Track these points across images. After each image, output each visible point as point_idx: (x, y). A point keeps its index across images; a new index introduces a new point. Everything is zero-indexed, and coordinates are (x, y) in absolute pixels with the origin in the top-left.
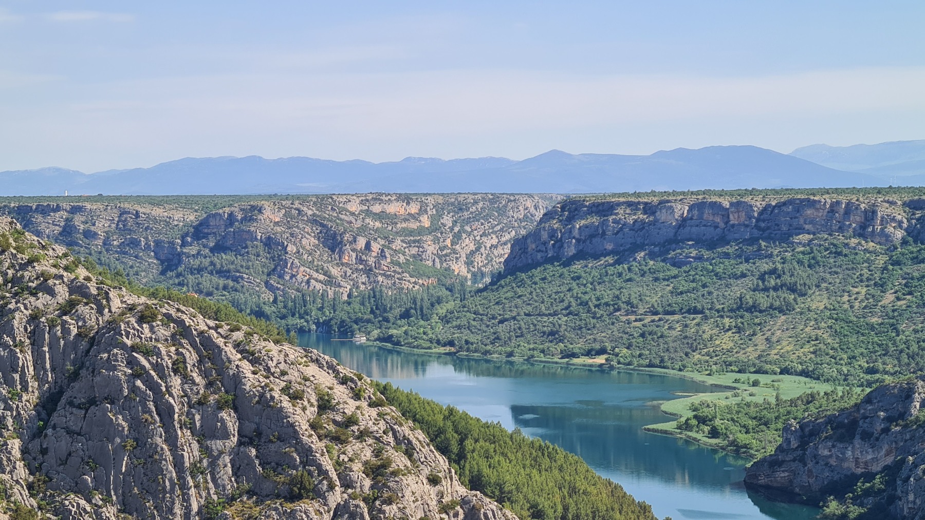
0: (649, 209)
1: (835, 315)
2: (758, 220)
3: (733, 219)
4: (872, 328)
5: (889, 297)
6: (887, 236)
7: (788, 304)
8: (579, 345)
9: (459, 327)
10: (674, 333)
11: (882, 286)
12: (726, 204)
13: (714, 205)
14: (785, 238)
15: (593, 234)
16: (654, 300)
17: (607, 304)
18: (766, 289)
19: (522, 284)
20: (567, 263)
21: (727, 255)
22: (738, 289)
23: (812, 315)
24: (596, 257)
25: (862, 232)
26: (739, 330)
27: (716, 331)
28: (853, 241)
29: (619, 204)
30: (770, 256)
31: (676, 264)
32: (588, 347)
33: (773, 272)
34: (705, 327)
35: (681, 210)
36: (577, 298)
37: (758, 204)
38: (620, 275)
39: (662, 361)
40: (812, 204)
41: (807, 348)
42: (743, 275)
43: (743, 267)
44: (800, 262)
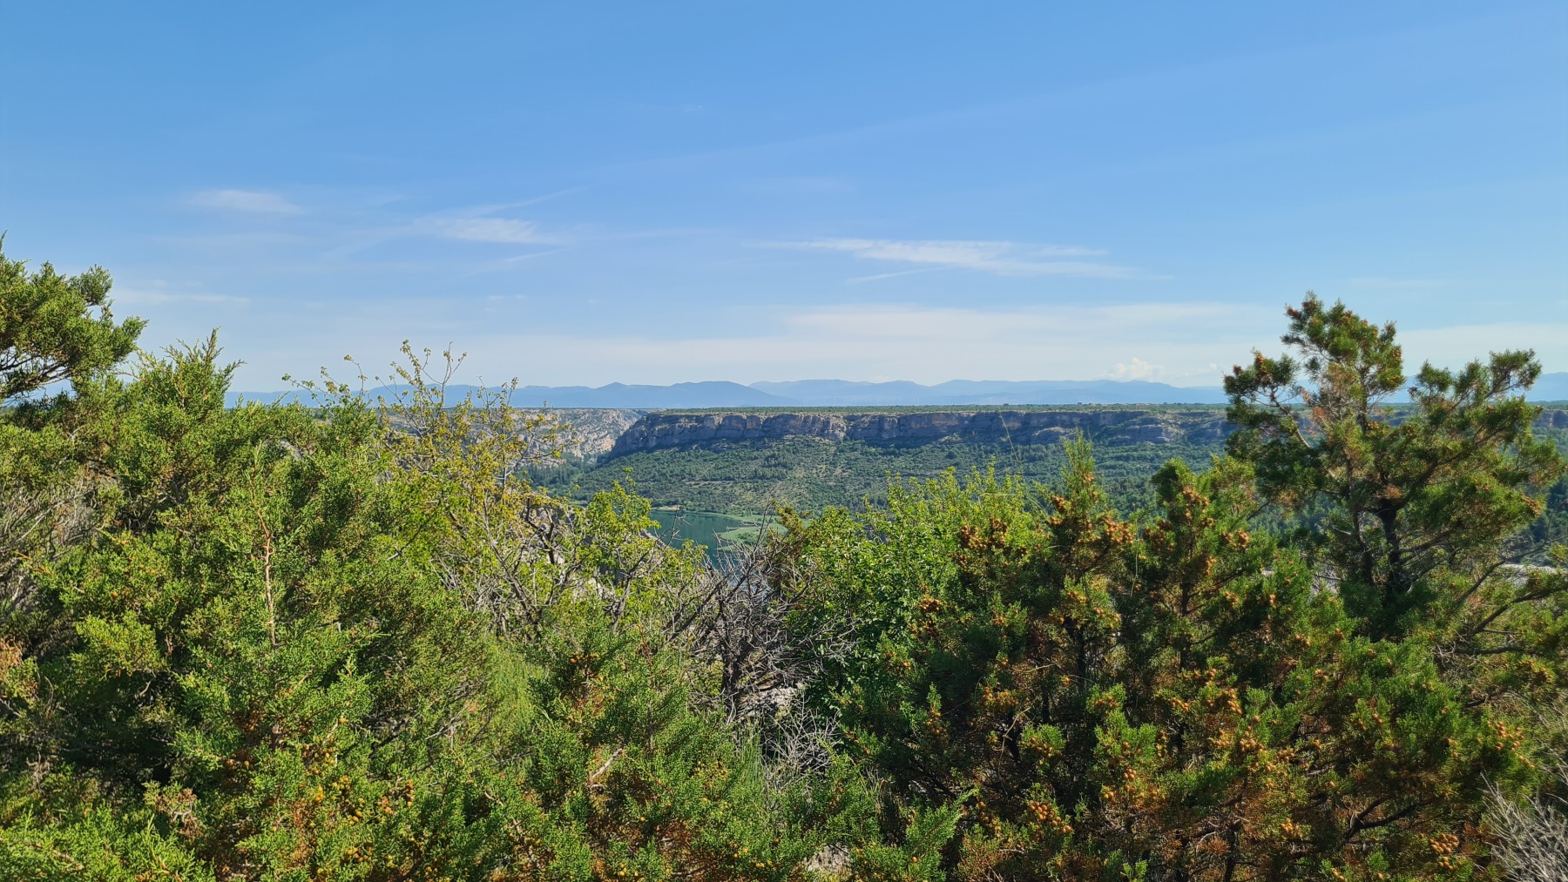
0: (699, 419)
1: (809, 480)
2: (763, 426)
3: (749, 426)
4: (830, 488)
5: (838, 471)
6: (836, 436)
7: (783, 475)
8: (662, 500)
9: (588, 489)
10: (718, 492)
11: (834, 464)
12: (745, 417)
13: (738, 417)
14: (779, 437)
15: (665, 434)
16: (705, 472)
17: (677, 475)
18: (770, 466)
19: (624, 463)
20: (651, 451)
21: (746, 446)
22: (753, 466)
23: (797, 481)
24: (668, 447)
25: (822, 434)
26: (756, 490)
27: (742, 490)
28: (817, 438)
29: (682, 416)
30: (771, 447)
31: (716, 452)
32: (667, 500)
33: (773, 456)
34: (736, 488)
35: (718, 420)
36: (659, 471)
37: (763, 417)
38: (683, 458)
39: (713, 508)
40: (794, 417)
41: (795, 500)
42: (756, 458)
43: (756, 453)
44: (788, 450)
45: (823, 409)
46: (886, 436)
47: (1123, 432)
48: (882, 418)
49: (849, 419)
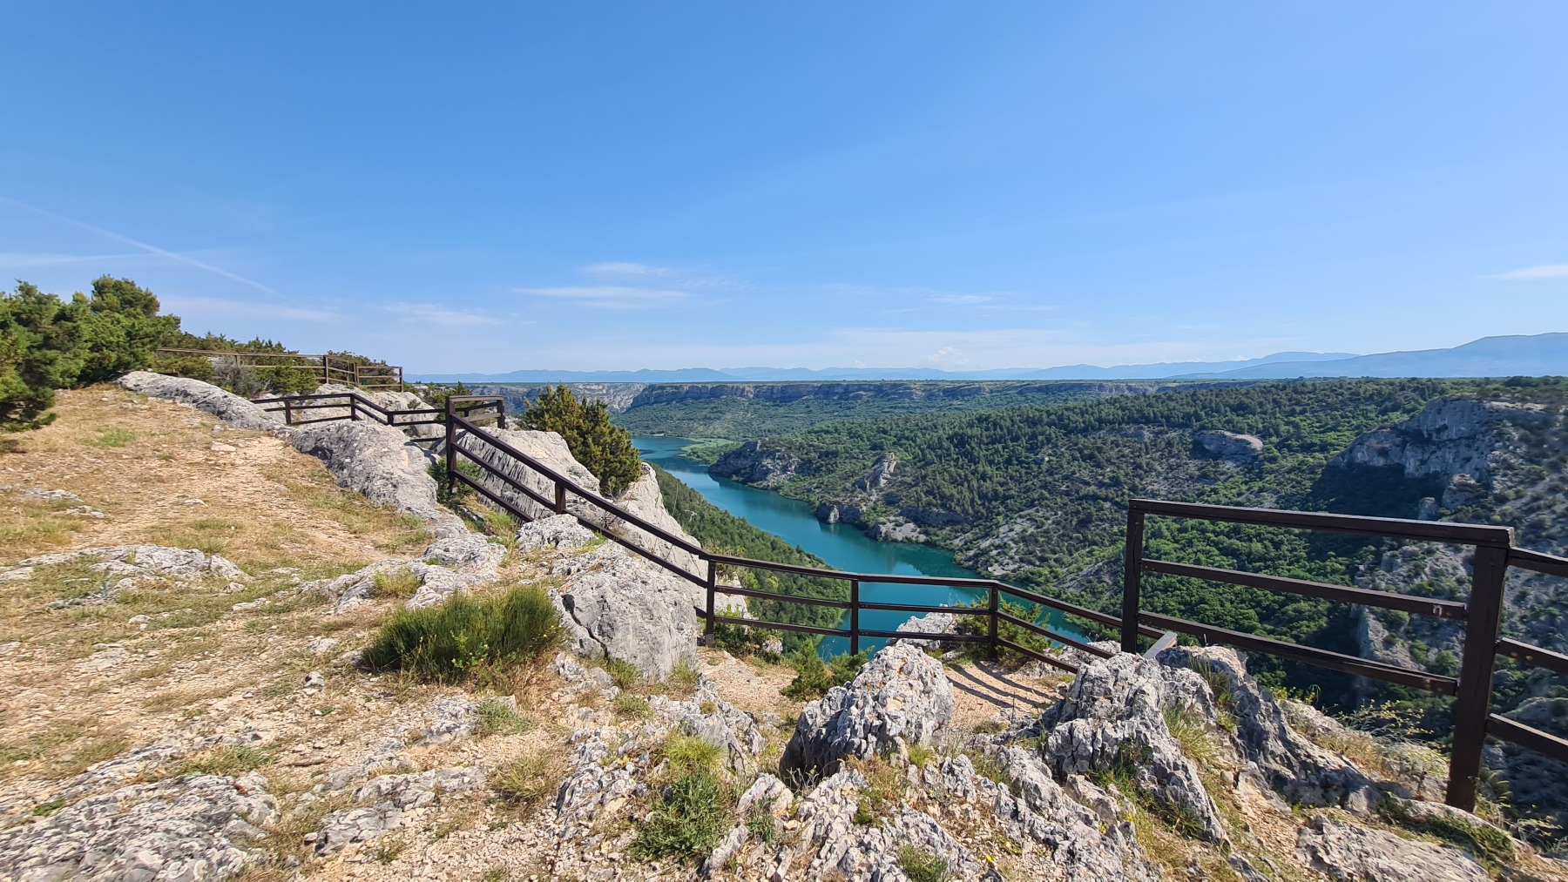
1: (734, 420)
2: (710, 391)
3: (703, 391)
4: (745, 424)
6: (749, 396)
7: (720, 417)
10: (685, 426)
12: (700, 386)
13: (696, 386)
15: (659, 395)
17: (664, 417)
18: (713, 412)
19: (637, 411)
20: (651, 405)
21: (701, 402)
22: (704, 412)
23: (727, 420)
24: (660, 403)
25: (741, 395)
26: (705, 425)
27: (698, 425)
28: (739, 398)
29: (667, 386)
30: (714, 402)
31: (685, 405)
32: (658, 431)
33: (715, 407)
34: (695, 424)
36: (654, 415)
38: (668, 408)
39: (682, 435)
40: (727, 387)
41: (726, 430)
43: (706, 406)
44: (723, 404)
45: (742, 383)
46: (774, 396)
47: (895, 394)
48: (773, 387)
49: (756, 387)
